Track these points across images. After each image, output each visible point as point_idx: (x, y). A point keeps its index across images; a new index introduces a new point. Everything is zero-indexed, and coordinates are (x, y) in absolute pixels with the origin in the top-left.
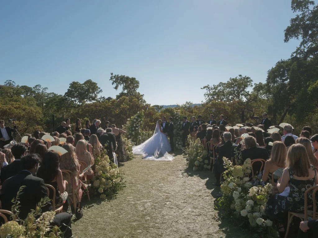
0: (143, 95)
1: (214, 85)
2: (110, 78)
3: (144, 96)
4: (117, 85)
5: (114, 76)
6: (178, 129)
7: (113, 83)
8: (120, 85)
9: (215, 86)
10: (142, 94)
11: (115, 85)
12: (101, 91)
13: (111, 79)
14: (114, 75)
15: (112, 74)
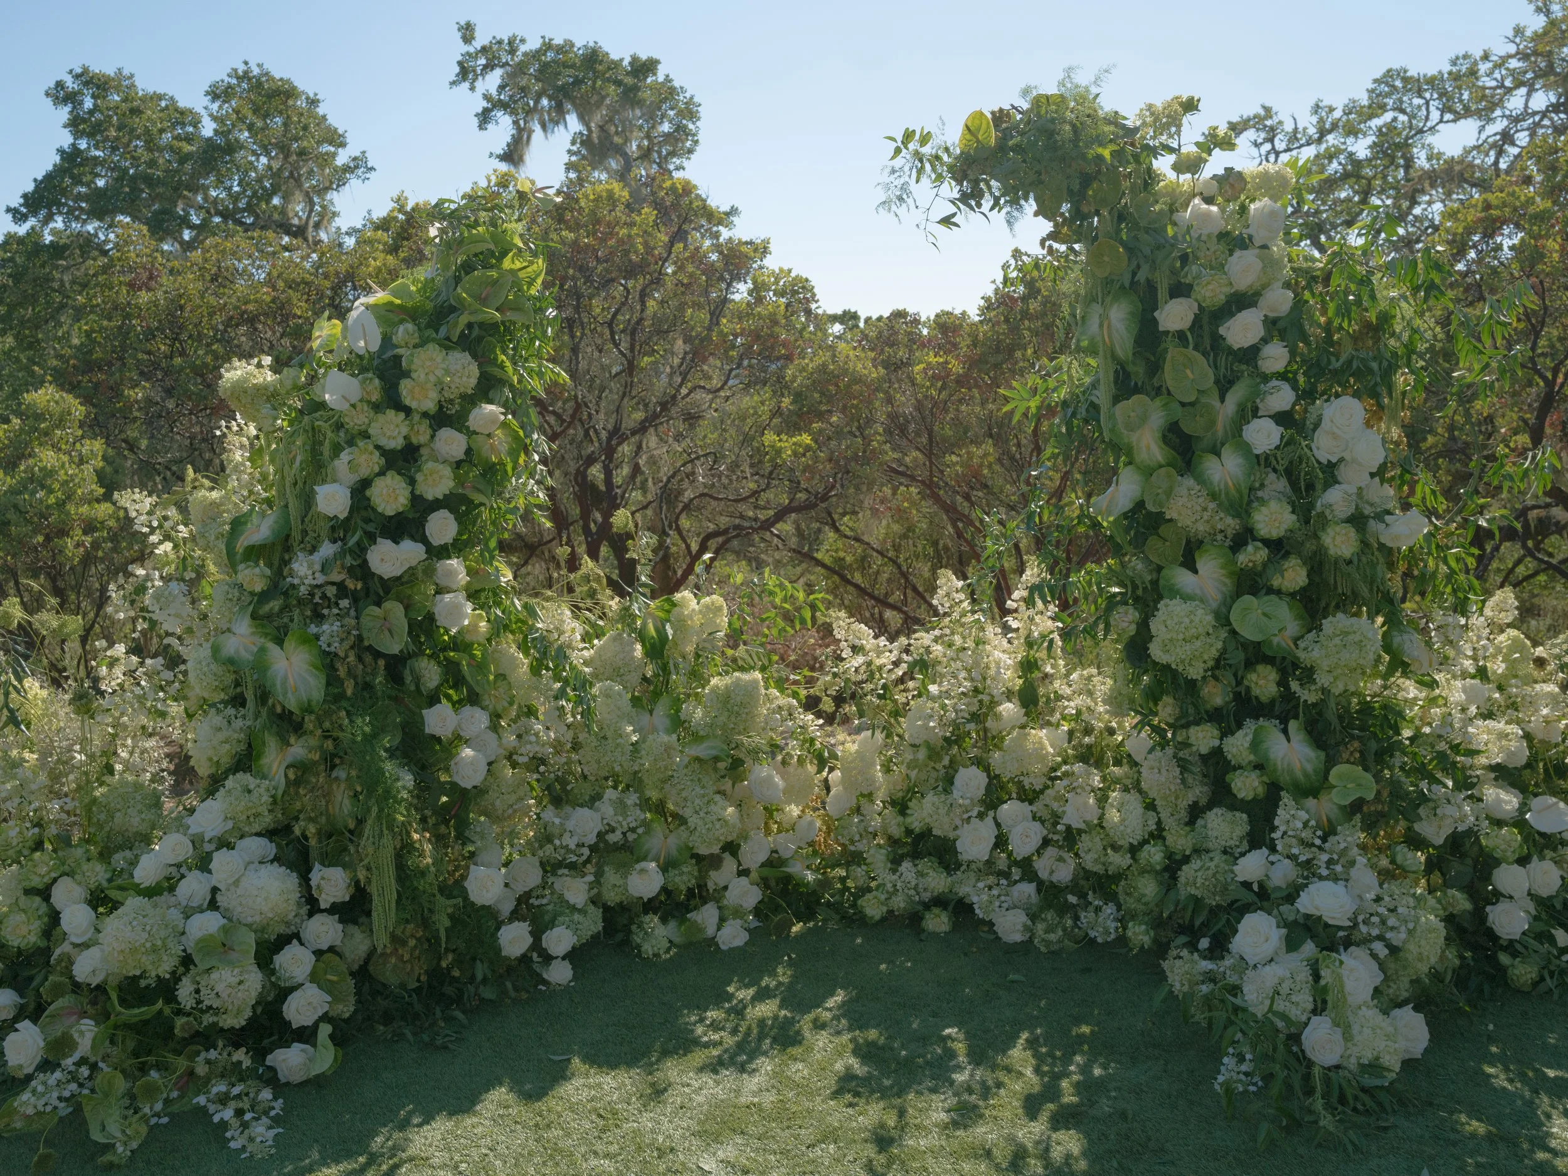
0: (733, 211)
1: (1316, 108)
2: (457, 69)
3: (735, 219)
4: (520, 130)
5: (484, 50)
6: (1253, 555)
7: (484, 118)
8: (544, 127)
9: (1331, 110)
10: (725, 208)
11: (503, 128)
12: (359, 165)
13: (465, 73)
14: (482, 39)
15: (467, 32)
